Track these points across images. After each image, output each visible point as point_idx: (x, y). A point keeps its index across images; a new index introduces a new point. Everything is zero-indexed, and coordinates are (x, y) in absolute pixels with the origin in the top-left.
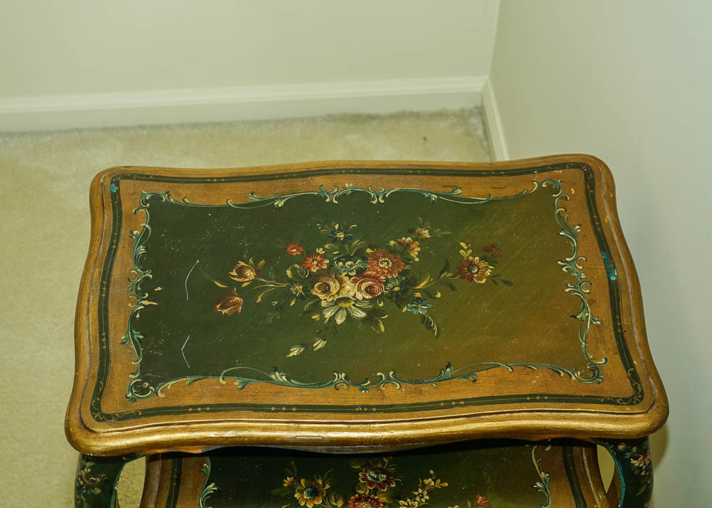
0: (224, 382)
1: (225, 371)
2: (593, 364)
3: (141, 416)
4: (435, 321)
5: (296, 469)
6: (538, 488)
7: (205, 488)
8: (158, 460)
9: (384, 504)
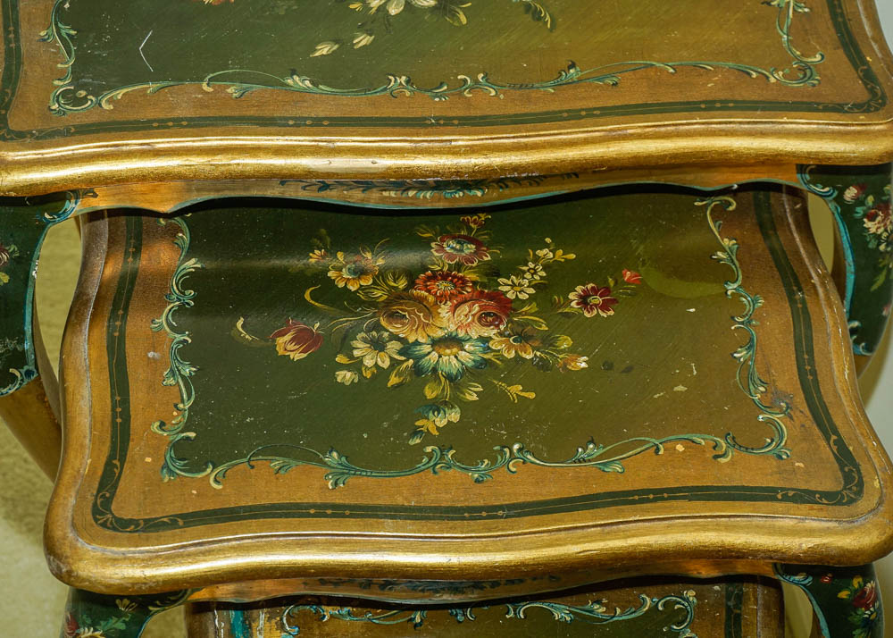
0: (211, 90)
1: (212, 75)
2: (802, 62)
3: (72, 135)
4: (547, 8)
5: (328, 240)
6: (719, 260)
7: (181, 264)
8: (103, 218)
9: (475, 283)
